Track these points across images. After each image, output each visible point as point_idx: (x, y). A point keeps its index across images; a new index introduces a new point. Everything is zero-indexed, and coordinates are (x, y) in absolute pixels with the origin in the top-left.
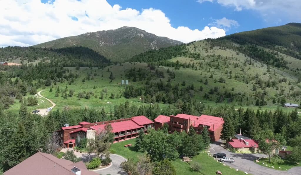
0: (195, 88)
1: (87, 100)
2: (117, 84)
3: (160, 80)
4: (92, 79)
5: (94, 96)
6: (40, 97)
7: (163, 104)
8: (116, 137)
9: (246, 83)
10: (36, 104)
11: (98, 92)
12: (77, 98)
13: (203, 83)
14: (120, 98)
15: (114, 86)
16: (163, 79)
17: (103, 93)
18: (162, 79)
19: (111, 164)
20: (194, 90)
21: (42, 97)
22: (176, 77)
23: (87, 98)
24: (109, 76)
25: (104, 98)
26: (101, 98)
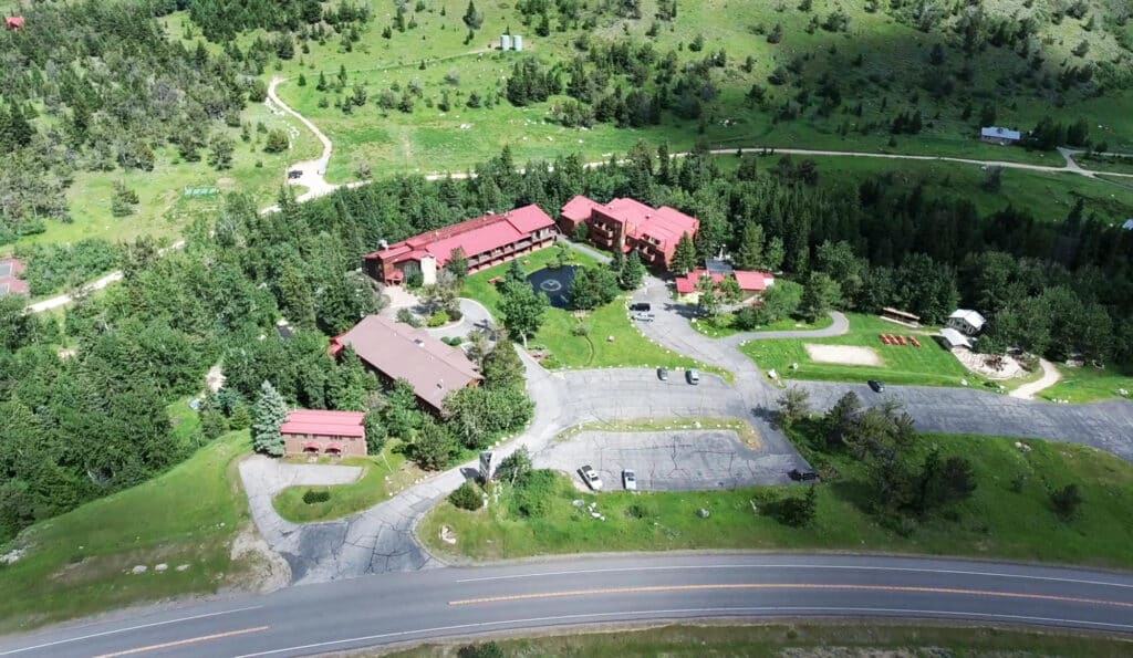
0: (732, 59)
1: (406, 116)
2: (489, 46)
3: (625, 29)
4: (412, 26)
5: (425, 98)
6: (283, 113)
7: (617, 127)
8: (474, 262)
9: (920, 29)
10: (286, 147)
11: (434, 85)
12: (380, 111)
13: (766, 37)
14: (498, 103)
15: (480, 58)
16: (635, 24)
17: (448, 87)
18: (631, 23)
19: (463, 319)
20: (728, 68)
21: (287, 112)
22: (678, 13)
23: (404, 108)
24: (465, 14)
25: (452, 107)
26: (443, 108)
